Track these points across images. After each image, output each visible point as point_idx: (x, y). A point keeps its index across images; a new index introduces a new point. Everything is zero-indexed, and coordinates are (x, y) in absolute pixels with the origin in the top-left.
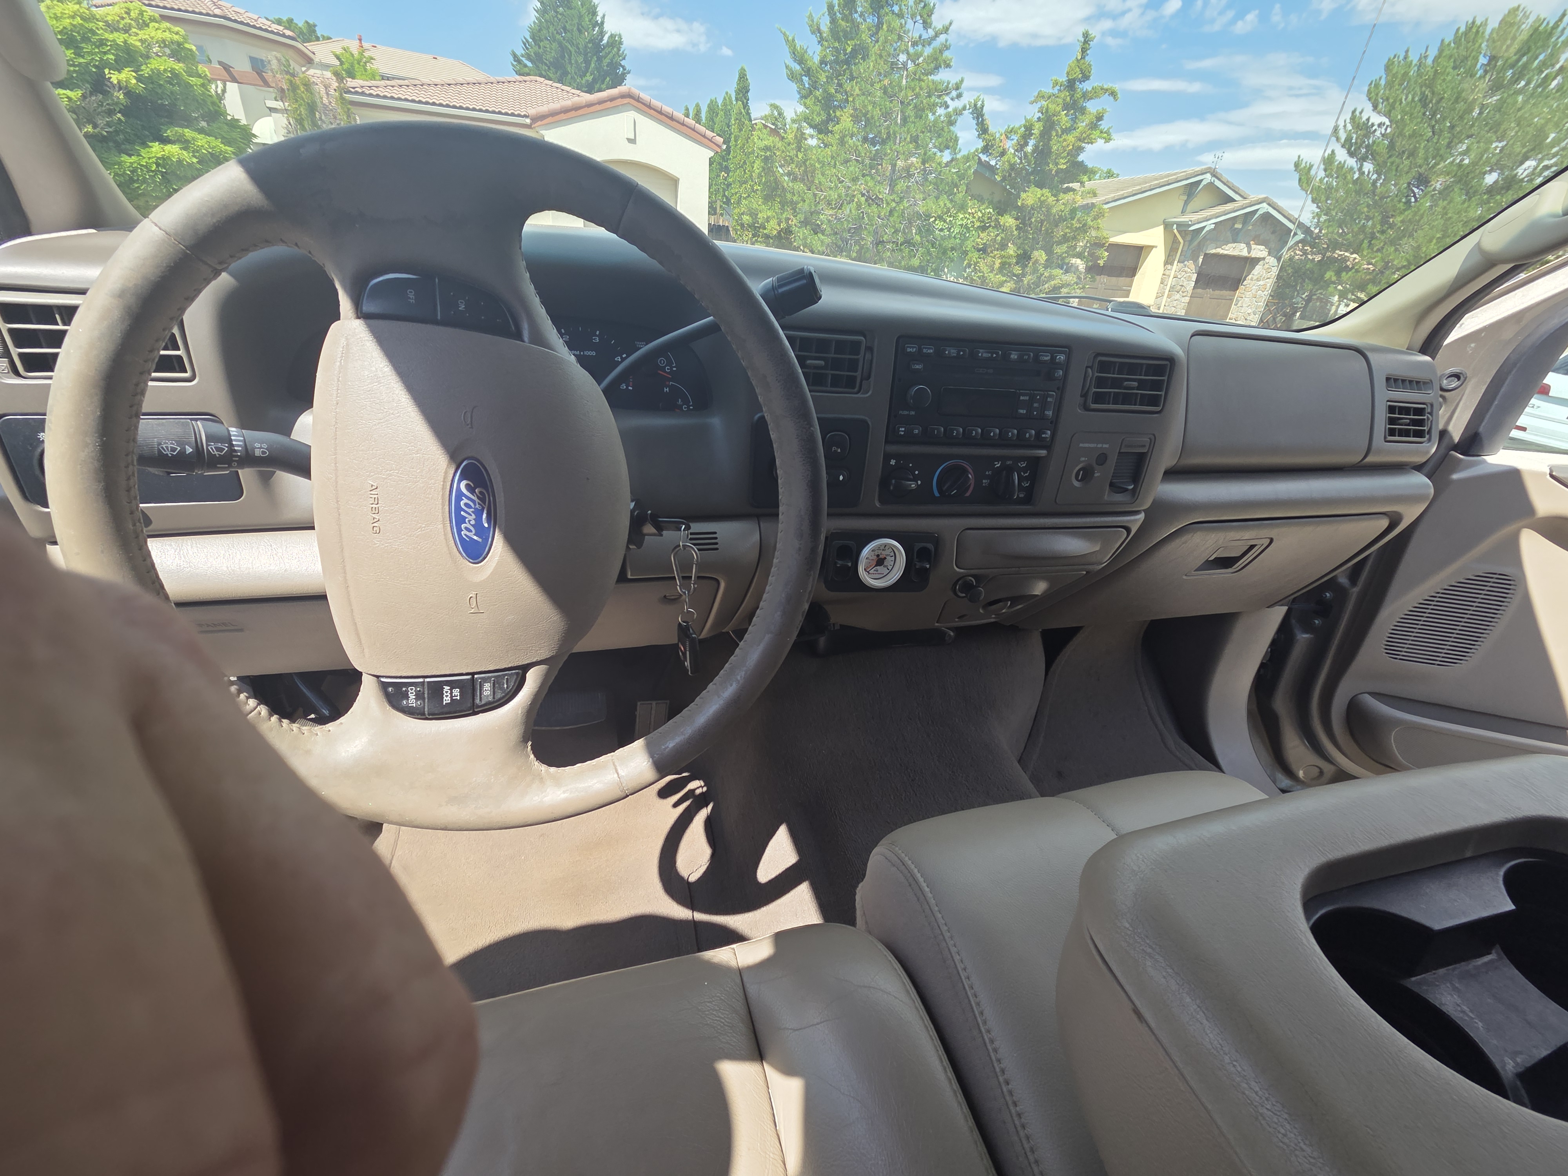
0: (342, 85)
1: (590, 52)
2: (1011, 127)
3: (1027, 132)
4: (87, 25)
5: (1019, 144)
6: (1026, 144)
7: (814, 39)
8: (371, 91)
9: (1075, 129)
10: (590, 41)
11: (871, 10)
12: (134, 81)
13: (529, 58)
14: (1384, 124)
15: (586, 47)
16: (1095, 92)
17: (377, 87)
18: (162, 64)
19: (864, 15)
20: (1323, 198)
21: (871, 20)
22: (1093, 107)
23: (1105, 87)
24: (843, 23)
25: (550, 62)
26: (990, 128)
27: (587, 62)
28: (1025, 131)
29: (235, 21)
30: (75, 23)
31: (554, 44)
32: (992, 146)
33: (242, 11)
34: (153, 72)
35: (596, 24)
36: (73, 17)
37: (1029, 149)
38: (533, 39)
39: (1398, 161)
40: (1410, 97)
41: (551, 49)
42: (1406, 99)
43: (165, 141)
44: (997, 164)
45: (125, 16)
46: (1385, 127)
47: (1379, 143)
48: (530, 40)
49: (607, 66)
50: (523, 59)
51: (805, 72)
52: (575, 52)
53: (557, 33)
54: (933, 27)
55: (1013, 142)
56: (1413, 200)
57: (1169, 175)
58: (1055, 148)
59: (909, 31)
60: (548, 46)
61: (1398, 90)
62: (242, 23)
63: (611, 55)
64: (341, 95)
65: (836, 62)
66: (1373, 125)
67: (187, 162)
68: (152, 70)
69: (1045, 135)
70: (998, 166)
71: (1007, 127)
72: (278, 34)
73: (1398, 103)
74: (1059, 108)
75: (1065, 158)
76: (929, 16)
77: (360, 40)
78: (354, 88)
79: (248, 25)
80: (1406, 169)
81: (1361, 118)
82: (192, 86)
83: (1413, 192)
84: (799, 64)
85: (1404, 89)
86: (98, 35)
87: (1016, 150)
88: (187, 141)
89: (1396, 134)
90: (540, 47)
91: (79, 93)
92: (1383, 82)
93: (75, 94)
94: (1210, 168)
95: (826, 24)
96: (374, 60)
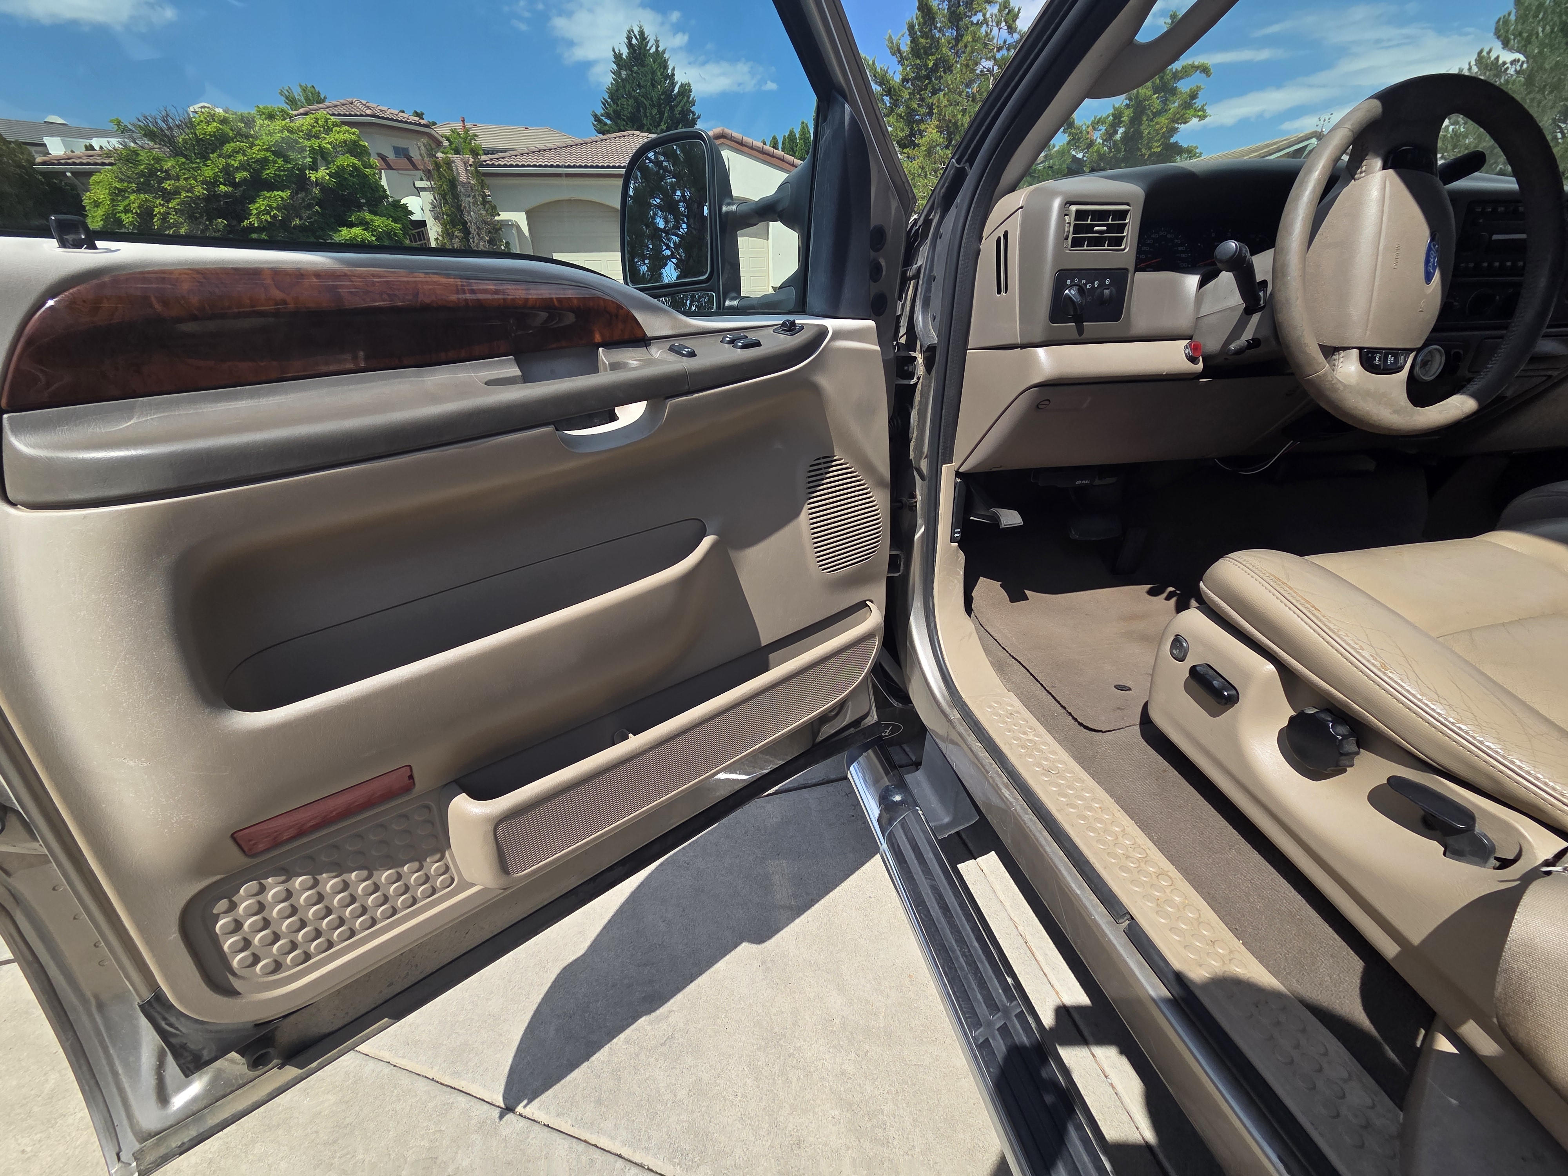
0: (477, 160)
1: (663, 103)
2: (1098, 117)
3: (1117, 121)
4: (292, 136)
5: (1107, 133)
6: (1116, 132)
7: (895, 60)
8: (499, 162)
9: (1166, 111)
10: (663, 93)
11: (949, 24)
12: (328, 177)
13: (608, 116)
14: (1519, 60)
15: (659, 99)
16: (1186, 72)
17: (503, 158)
18: (346, 161)
19: (943, 31)
20: (1450, 147)
21: (950, 33)
22: (1184, 86)
23: (1196, 64)
24: (923, 41)
25: (627, 117)
26: (1076, 122)
27: (661, 114)
28: (1113, 120)
29: (383, 118)
30: (284, 136)
31: (630, 101)
32: (1079, 139)
33: (385, 109)
34: (339, 168)
35: (667, 77)
36: (282, 132)
37: (1118, 136)
38: (612, 99)
39: (1539, 96)
40: (1548, 28)
41: (628, 105)
42: (1543, 31)
43: (351, 225)
44: (1084, 156)
45: (315, 124)
46: (1520, 63)
47: (1514, 81)
48: (609, 100)
49: (679, 114)
50: (603, 118)
51: (886, 92)
52: (650, 105)
53: (633, 90)
54: (1018, 31)
55: (1101, 132)
56: (1559, 135)
57: (1267, 146)
58: (1146, 132)
59: (993, 38)
60: (625, 103)
61: (1533, 23)
62: (387, 119)
63: (682, 104)
64: (476, 168)
65: (918, 78)
66: (1504, 63)
67: (368, 240)
68: (338, 167)
69: (1136, 120)
70: (1085, 159)
71: (1093, 118)
72: (415, 124)
73: (1534, 37)
74: (1150, 93)
75: (1159, 140)
76: (1014, 21)
77: (463, 121)
78: (485, 161)
79: (392, 120)
80: (1550, 104)
81: (1489, 58)
82: (367, 176)
83: (1560, 127)
84: (880, 86)
85: (1539, 22)
86: (300, 143)
87: (1104, 141)
88: (368, 223)
89: (1535, 69)
90: (618, 106)
91: (288, 193)
92: (1513, 18)
93: (285, 194)
94: (1316, 132)
95: (907, 44)
96: (477, 136)
